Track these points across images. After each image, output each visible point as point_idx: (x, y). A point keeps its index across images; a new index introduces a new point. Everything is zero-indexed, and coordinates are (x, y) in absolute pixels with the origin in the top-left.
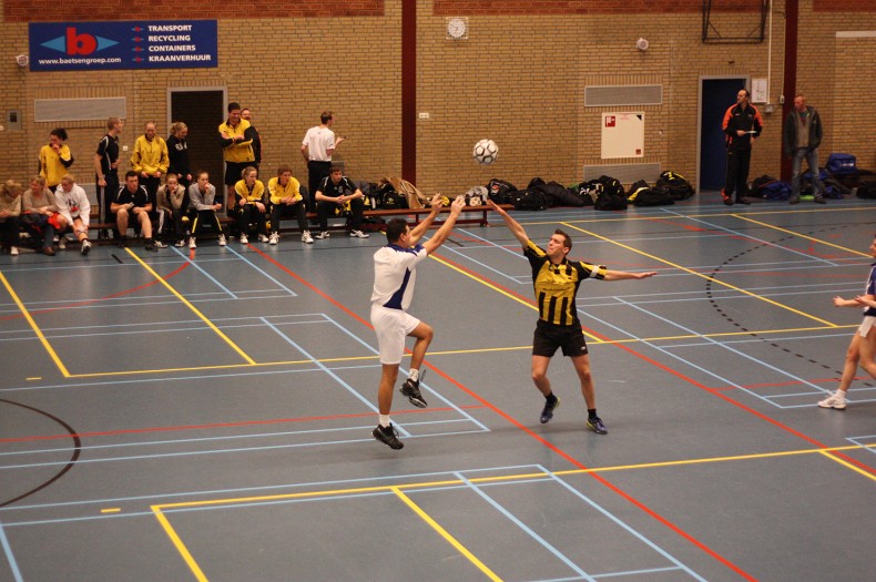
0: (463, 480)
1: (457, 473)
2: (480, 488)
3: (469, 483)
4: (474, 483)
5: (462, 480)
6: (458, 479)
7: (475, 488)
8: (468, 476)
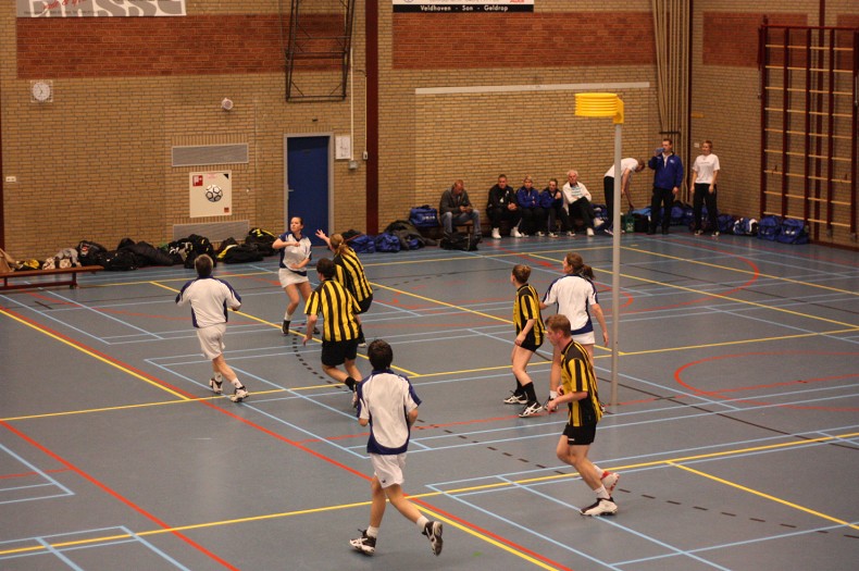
1: (39, 539)
2: (62, 553)
3: (51, 547)
5: (44, 546)
6: (41, 545)
7: (57, 553)
8: (50, 541)
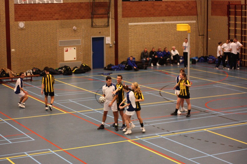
0: (27, 155)
4: (30, 155)
6: (26, 154)
7: (31, 157)
